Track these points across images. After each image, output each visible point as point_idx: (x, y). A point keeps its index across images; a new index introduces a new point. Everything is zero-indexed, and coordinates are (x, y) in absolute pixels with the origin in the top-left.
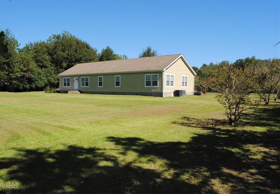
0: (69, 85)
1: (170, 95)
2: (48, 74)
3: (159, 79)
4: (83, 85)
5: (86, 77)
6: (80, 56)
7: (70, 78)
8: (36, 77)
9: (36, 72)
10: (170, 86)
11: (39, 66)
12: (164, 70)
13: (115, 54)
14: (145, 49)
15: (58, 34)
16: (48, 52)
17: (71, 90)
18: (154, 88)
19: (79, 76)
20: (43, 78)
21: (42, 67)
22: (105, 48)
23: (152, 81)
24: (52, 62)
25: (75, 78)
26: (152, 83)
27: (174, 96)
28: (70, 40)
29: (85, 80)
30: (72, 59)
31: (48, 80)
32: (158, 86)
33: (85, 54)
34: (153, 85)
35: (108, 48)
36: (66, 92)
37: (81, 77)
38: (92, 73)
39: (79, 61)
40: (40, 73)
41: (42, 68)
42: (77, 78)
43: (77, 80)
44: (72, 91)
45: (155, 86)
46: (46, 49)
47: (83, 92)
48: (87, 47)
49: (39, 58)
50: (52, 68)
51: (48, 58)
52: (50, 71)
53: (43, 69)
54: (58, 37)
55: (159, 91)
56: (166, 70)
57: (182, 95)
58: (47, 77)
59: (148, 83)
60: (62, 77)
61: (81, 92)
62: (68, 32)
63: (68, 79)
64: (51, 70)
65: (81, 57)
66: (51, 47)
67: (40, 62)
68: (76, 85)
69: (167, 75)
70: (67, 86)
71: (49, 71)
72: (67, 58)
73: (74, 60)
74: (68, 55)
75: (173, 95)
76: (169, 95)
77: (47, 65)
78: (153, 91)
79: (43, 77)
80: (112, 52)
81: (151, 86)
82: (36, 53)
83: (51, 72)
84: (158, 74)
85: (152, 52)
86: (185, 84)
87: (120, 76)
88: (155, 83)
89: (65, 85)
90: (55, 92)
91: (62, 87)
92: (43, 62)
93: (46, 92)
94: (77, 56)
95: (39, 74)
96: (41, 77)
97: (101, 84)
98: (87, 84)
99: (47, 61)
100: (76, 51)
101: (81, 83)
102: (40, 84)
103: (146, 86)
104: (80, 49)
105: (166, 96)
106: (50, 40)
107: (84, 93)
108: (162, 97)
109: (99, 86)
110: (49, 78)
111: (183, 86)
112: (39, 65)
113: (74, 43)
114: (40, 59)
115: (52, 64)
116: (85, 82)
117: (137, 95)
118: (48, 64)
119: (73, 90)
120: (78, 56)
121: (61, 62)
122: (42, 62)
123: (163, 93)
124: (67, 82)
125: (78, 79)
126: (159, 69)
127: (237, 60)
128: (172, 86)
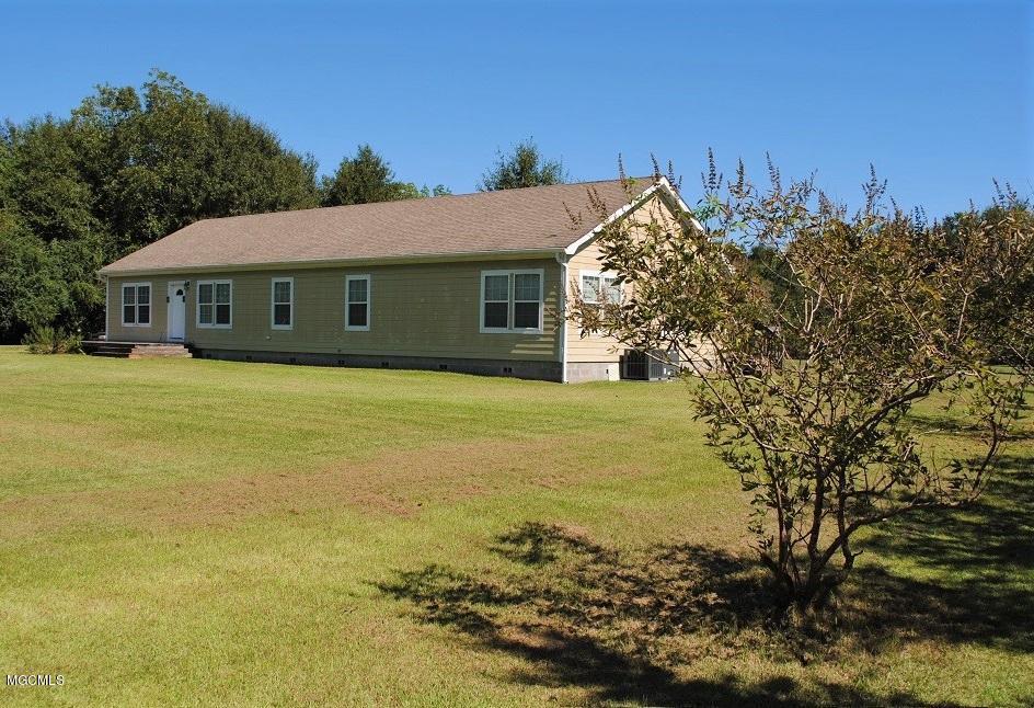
0: (144, 319)
1: (600, 372)
2: (77, 268)
3: (546, 296)
4: (205, 318)
5: (221, 282)
6: (228, 185)
7: (149, 284)
8: (17, 278)
9: (19, 255)
11: (38, 229)
12: (570, 250)
13: (396, 180)
14: (509, 156)
15: (125, 86)
16: (80, 166)
17: (145, 341)
18: (521, 338)
19: (188, 276)
20: (50, 283)
21: (47, 234)
22: (354, 155)
23: (511, 302)
24: (96, 212)
25: (173, 288)
26: (511, 315)
27: (622, 377)
28: (182, 111)
29: (214, 297)
30: (187, 200)
31: (74, 294)
32: (541, 329)
33: (248, 178)
34: (516, 326)
35: (366, 153)
36: (122, 351)
37: (200, 282)
38: (246, 262)
39: (218, 207)
40: (35, 260)
41: (48, 239)
42: (180, 285)
43: (180, 293)
44: (152, 347)
45: (529, 331)
46: (70, 151)
47: (205, 353)
48: (264, 145)
49: (40, 193)
50: (98, 238)
51: (77, 190)
52: (86, 251)
53: (55, 242)
54: (124, 100)
55: (542, 351)
56: (580, 249)
57: (659, 373)
58: (69, 278)
59: (495, 316)
60: (117, 279)
61: (197, 353)
62: (173, 78)
63: (144, 290)
64: (93, 246)
65: (231, 191)
66: (94, 143)
67: (39, 212)
68: (176, 317)
69: (585, 278)
70: (137, 325)
71: (81, 253)
72: (164, 196)
73: (198, 203)
74: (173, 181)
75: (614, 373)
76: (594, 374)
77: (73, 225)
78: (520, 351)
79: (52, 278)
80: (384, 172)
81: (510, 330)
82: (27, 172)
83: (92, 259)
84: (541, 272)
85: (539, 168)
87: (367, 277)
88: (527, 316)
89: (129, 318)
90: (78, 352)
91: (115, 326)
92: (53, 210)
93: (33, 351)
94: (210, 188)
95: (32, 264)
96: (38, 280)
97: (282, 315)
98: (223, 315)
99: (74, 206)
100: (209, 162)
101: (198, 308)
102: (32, 309)
103: (483, 329)
104: (228, 154)
105: (581, 376)
106: (86, 112)
107: (209, 357)
108: (560, 381)
109: (275, 327)
110: (77, 283)
112: (34, 224)
113: (202, 130)
114: (40, 199)
115: (96, 221)
116: (214, 304)
117: (443, 368)
118: (80, 220)
119: (162, 341)
120: (215, 187)
121: (140, 215)
122: (49, 211)
123: (562, 364)
124: (136, 305)
125: (187, 289)
126: (544, 245)
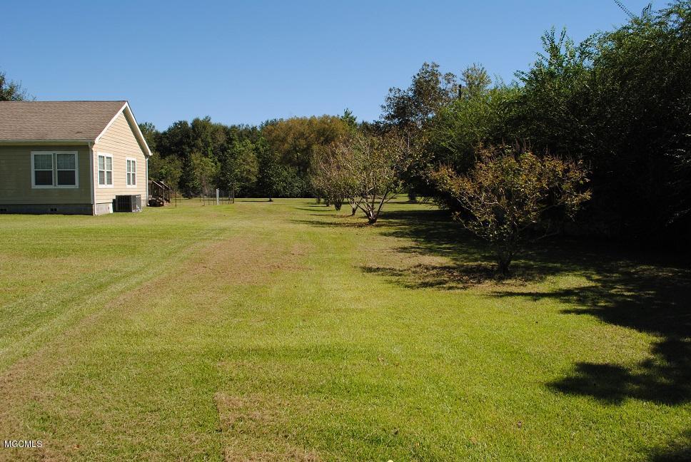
1: (106, 209)
3: (80, 166)
10: (106, 186)
12: (97, 141)
18: (63, 191)
26: (55, 178)
27: (114, 210)
32: (77, 186)
45: (68, 186)
57: (135, 208)
69: (99, 157)
75: (110, 210)
76: (104, 210)
81: (55, 186)
84: (76, 153)
86: (131, 179)
103: (34, 186)
105: (100, 211)
108: (92, 214)
111: (129, 183)
123: (93, 205)
126: (78, 138)
127: (176, 124)
128: (109, 186)
